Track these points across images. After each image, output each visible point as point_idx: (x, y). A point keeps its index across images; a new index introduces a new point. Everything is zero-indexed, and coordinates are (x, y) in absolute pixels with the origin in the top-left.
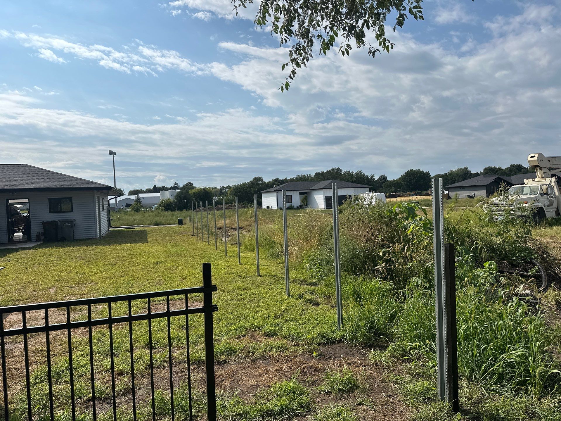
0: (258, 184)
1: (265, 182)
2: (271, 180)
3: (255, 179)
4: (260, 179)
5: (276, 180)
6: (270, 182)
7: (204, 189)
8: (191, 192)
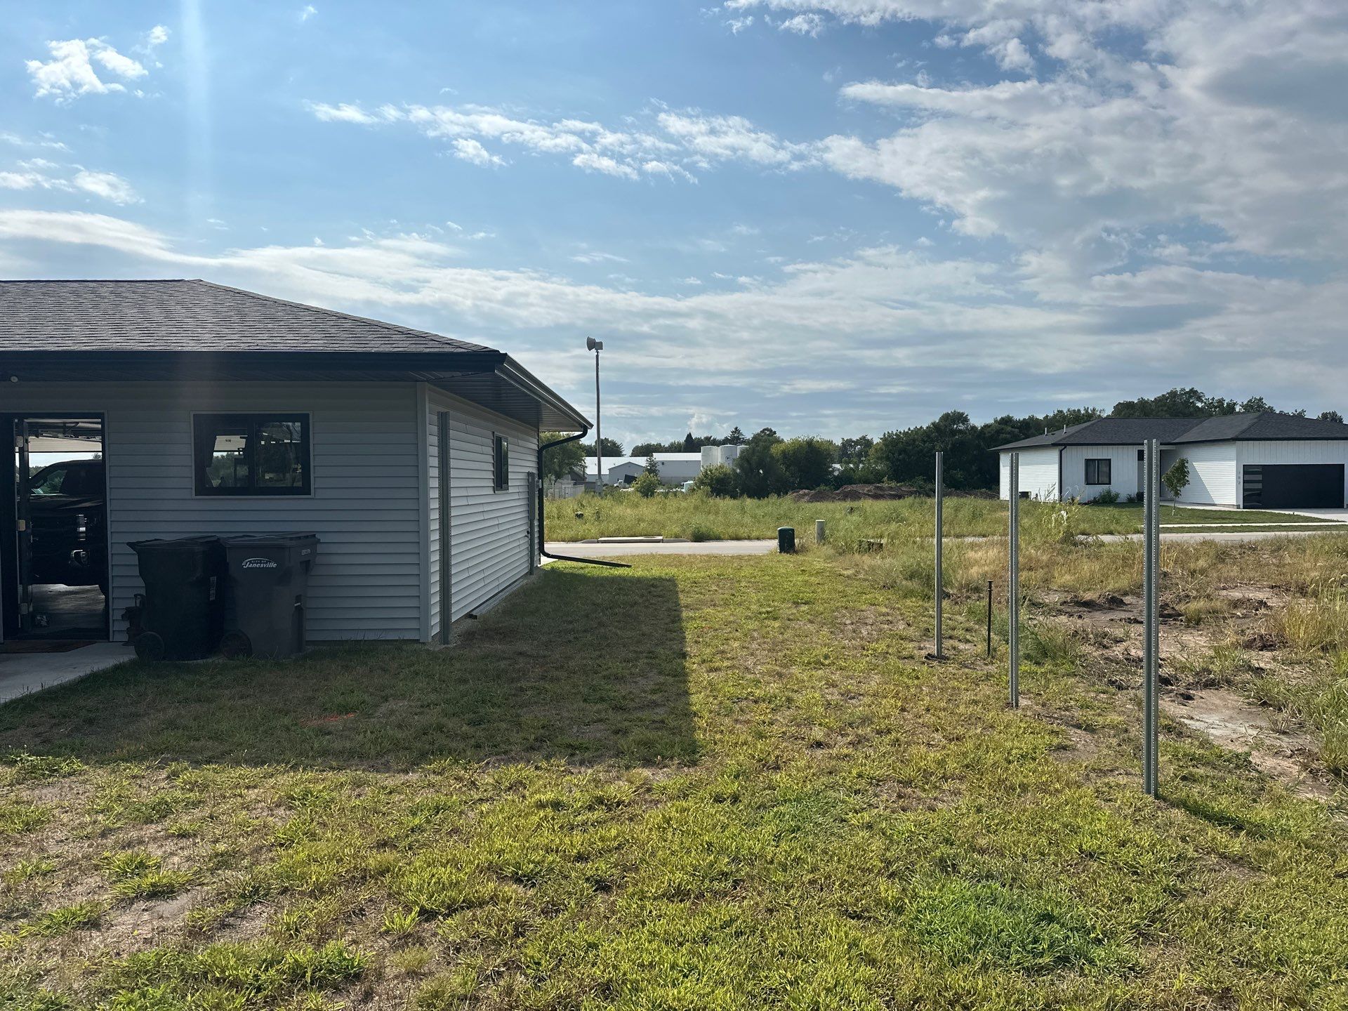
0: (954, 432)
1: (974, 428)
2: (991, 421)
3: (946, 417)
4: (962, 418)
5: (1007, 421)
6: (987, 426)
7: (810, 443)
8: (775, 450)
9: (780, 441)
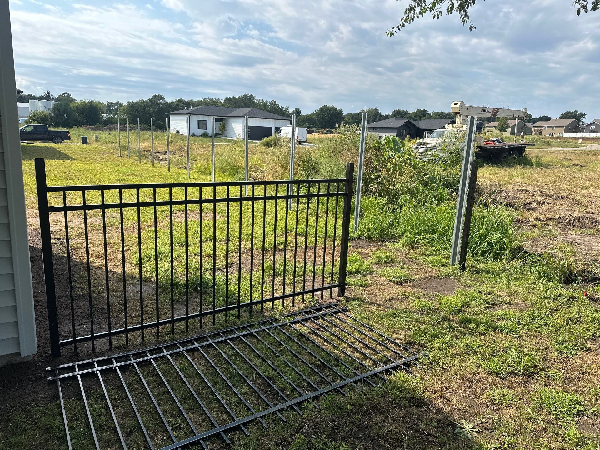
0: (158, 104)
1: (167, 102)
3: (155, 97)
4: (161, 98)
5: (181, 101)
6: (173, 102)
7: (90, 103)
8: (72, 105)
9: (74, 101)
